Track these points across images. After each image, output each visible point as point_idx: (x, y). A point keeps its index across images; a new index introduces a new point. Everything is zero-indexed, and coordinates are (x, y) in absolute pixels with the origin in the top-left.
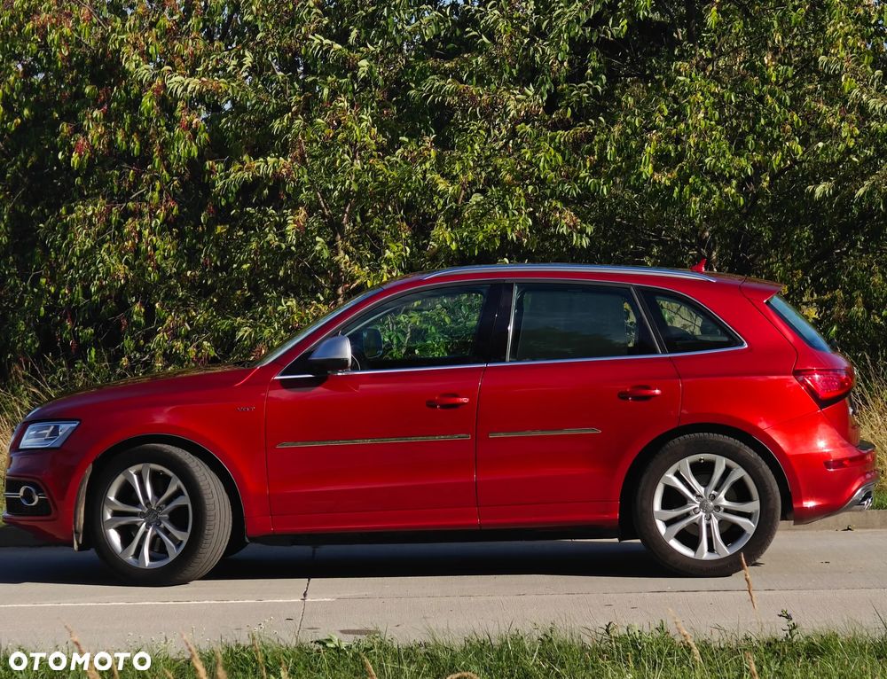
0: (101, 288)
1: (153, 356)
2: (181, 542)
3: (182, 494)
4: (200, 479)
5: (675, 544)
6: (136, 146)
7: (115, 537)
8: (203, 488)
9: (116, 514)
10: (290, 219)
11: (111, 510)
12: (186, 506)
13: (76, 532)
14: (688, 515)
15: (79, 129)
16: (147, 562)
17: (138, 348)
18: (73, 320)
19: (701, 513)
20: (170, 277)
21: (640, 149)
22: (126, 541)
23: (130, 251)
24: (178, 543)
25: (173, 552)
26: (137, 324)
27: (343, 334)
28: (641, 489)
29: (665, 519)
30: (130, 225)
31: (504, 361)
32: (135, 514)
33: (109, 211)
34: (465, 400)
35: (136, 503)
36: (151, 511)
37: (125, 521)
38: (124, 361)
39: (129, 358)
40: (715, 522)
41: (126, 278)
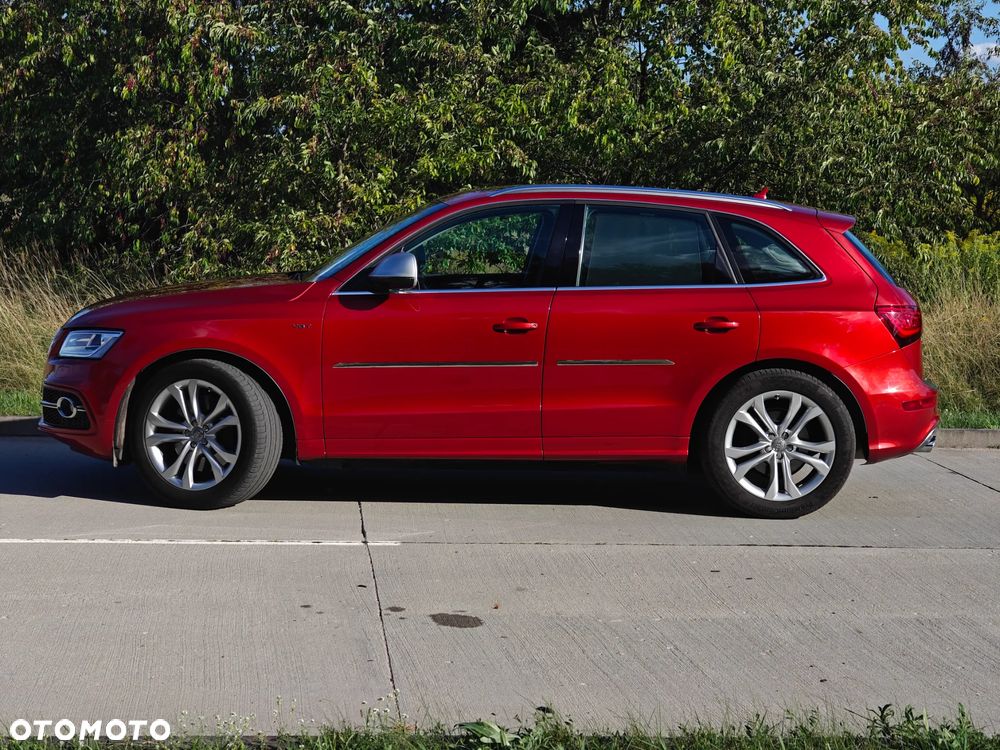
0: (145, 194)
1: (184, 248)
2: (228, 464)
3: (231, 413)
4: (250, 399)
5: (745, 484)
6: (176, 87)
7: (157, 455)
8: (254, 408)
9: (159, 430)
10: (304, 145)
11: (153, 427)
12: (235, 427)
13: (116, 448)
14: (758, 454)
15: (130, 70)
16: (191, 483)
17: (173, 241)
18: (123, 218)
19: (773, 452)
20: (203, 187)
21: (568, 104)
22: (169, 460)
23: (169, 166)
24: (225, 466)
25: (219, 475)
26: (174, 224)
27: (405, 250)
28: (713, 425)
29: (736, 457)
30: (170, 147)
31: (574, 285)
32: (180, 432)
33: (154, 134)
34: (533, 325)
35: (181, 420)
36: (197, 429)
37: (169, 438)
38: (162, 251)
39: (166, 249)
40: (787, 462)
41: (167, 186)
